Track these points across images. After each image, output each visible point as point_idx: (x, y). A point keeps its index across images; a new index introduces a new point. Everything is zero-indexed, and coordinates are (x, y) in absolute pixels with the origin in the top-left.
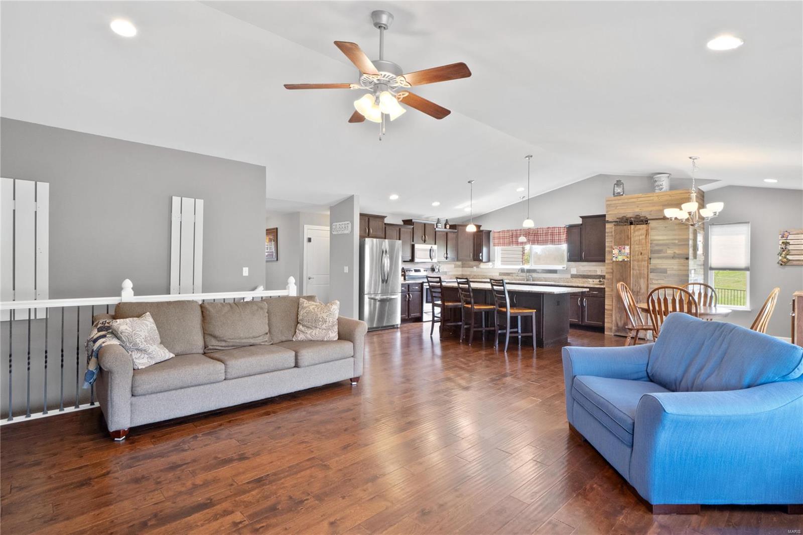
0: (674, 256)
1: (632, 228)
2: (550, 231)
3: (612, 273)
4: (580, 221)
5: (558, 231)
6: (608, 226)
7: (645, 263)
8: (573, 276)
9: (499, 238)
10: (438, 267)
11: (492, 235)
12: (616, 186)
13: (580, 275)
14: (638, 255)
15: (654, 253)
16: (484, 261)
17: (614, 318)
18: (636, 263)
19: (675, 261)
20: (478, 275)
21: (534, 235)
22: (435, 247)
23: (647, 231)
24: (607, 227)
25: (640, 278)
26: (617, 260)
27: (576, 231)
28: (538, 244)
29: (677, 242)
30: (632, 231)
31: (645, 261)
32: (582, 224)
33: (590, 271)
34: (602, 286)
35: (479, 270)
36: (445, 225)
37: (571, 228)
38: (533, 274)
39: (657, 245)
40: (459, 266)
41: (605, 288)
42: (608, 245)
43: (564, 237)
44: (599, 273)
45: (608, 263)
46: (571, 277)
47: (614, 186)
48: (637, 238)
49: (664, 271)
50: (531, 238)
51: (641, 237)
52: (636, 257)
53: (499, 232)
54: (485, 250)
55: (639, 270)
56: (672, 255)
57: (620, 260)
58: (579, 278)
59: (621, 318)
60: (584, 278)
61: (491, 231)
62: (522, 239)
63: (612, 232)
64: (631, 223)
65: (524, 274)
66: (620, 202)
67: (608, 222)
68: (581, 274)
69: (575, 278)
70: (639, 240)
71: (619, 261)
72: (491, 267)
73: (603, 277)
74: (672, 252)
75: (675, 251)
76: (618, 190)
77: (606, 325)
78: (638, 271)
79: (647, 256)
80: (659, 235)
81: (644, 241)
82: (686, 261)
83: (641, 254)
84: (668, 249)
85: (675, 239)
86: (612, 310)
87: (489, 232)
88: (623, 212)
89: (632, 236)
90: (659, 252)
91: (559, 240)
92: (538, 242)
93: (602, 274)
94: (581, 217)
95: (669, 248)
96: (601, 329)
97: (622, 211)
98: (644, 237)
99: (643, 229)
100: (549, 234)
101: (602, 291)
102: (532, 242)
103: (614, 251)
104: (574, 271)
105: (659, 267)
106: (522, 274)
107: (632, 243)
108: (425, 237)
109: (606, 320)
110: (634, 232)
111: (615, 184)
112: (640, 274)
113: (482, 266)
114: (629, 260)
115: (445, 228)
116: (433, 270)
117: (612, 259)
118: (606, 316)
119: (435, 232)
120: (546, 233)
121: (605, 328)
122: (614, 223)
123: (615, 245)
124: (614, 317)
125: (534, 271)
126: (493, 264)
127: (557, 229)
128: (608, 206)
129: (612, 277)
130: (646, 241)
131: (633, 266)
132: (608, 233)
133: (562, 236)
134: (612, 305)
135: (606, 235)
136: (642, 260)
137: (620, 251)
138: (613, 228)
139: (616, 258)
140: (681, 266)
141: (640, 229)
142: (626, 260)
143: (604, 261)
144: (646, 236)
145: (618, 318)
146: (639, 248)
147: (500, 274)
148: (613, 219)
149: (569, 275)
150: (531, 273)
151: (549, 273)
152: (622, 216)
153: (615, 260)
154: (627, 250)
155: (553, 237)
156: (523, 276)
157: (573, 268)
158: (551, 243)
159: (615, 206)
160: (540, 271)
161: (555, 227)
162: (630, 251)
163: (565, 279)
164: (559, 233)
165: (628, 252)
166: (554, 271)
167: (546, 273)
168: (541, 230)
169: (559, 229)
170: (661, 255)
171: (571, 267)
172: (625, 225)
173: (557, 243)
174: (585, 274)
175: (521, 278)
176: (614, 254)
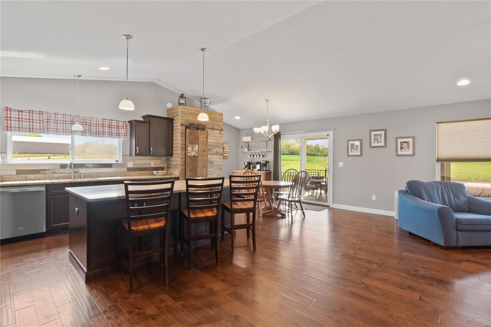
0: (216, 153)
1: (200, 132)
6: (176, 127)
8: (129, 170)
9: (20, 120)
12: (180, 98)
15: (208, 151)
18: (201, 157)
19: (217, 156)
23: (207, 135)
26: (191, 155)
27: (144, 127)
29: (218, 144)
30: (199, 135)
31: (206, 156)
33: (145, 164)
37: (138, 124)
38: (80, 169)
39: (211, 146)
42: (182, 143)
43: (123, 130)
44: (153, 165)
45: (182, 158)
46: (128, 171)
48: (202, 140)
49: (213, 163)
52: (202, 153)
53: (21, 111)
55: (203, 162)
57: (192, 155)
58: (136, 171)
60: (139, 171)
62: (77, 127)
64: (197, 129)
66: (190, 111)
68: (137, 167)
69: (132, 171)
71: (192, 156)
74: (215, 151)
75: (217, 150)
76: (182, 101)
80: (210, 139)
83: (204, 151)
89: (199, 138)
91: (117, 133)
93: (155, 167)
95: (214, 148)
97: (191, 119)
98: (205, 139)
99: (205, 134)
100: (106, 126)
103: (188, 148)
104: (130, 165)
105: (211, 160)
106: (63, 170)
107: (199, 143)
110: (201, 135)
111: (180, 96)
112: (203, 165)
114: (197, 155)
117: (185, 155)
122: (184, 126)
127: (116, 122)
128: (182, 112)
130: (206, 142)
131: (200, 159)
133: (120, 129)
137: (192, 148)
139: (190, 153)
140: (219, 159)
141: (203, 134)
142: (196, 155)
146: (203, 147)
147: (19, 172)
148: (185, 124)
149: (125, 168)
150: (77, 168)
151: (101, 168)
152: (192, 122)
153: (189, 155)
154: (196, 148)
155: (103, 129)
156: (65, 173)
157: (130, 161)
158: (102, 135)
159: (186, 114)
160: (90, 166)
161: (113, 119)
162: (198, 149)
163: (121, 173)
164: (117, 126)
165: (197, 149)
166: (109, 166)
167: (98, 168)
168: (95, 120)
169: (118, 122)
170: (211, 152)
171: (128, 161)
172: (194, 129)
173: (116, 136)
174: (141, 167)
175: (61, 175)
176: (189, 150)
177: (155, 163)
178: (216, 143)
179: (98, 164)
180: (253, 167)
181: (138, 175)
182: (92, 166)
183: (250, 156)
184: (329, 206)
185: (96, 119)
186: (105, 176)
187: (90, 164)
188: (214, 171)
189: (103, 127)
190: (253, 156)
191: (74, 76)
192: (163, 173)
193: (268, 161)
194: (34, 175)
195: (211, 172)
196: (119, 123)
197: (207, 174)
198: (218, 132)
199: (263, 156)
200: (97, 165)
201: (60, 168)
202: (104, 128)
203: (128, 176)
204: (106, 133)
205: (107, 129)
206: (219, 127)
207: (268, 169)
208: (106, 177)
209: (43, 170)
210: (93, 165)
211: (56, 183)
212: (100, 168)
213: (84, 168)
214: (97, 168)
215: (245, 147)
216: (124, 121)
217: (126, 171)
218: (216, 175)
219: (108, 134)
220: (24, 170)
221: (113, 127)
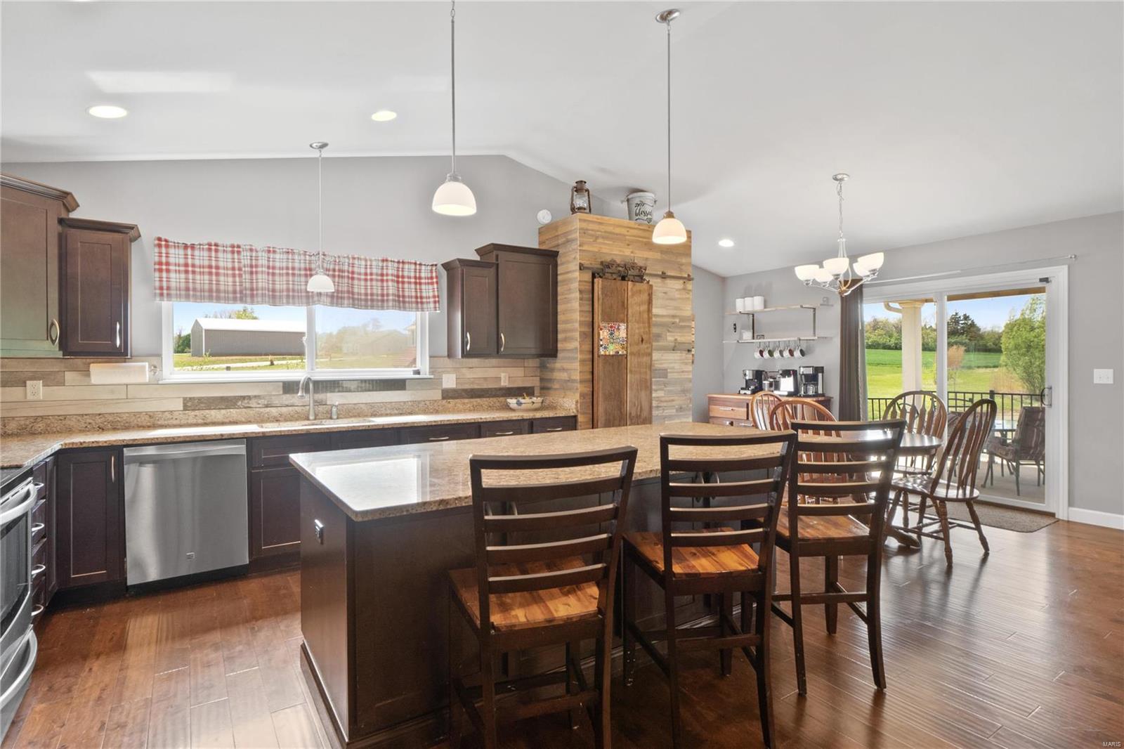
0: (675, 346)
1: (630, 287)
2: (390, 271)
5: (413, 274)
6: (583, 277)
7: (649, 360)
8: (448, 395)
12: (575, 193)
13: (464, 390)
14: (638, 343)
15: (653, 341)
18: (635, 360)
19: (676, 354)
21: (339, 276)
23: (649, 296)
25: (641, 390)
26: (607, 353)
29: (677, 320)
30: (630, 294)
31: (647, 355)
32: (497, 264)
33: (485, 379)
38: (329, 395)
39: (656, 325)
41: (575, 416)
43: (430, 290)
44: (505, 383)
45: (585, 361)
46: (443, 398)
48: (636, 308)
49: (665, 374)
51: (641, 308)
52: (636, 346)
55: (640, 373)
56: (673, 344)
57: (611, 353)
58: (464, 398)
60: (472, 397)
64: (623, 278)
66: (601, 228)
67: (584, 267)
68: (466, 386)
69: (453, 398)
70: (640, 313)
71: (609, 355)
74: (672, 339)
75: (676, 337)
76: (581, 202)
78: (637, 376)
79: (649, 345)
81: (645, 316)
82: (688, 355)
83: (642, 341)
84: (669, 334)
85: (676, 316)
89: (629, 302)
90: (658, 337)
91: (420, 297)
92: (353, 299)
93: (512, 386)
95: (669, 331)
97: (605, 250)
98: (646, 307)
99: (645, 291)
100: (388, 278)
103: (601, 332)
104: (449, 382)
105: (660, 365)
106: (288, 399)
107: (629, 318)
110: (632, 294)
111: (575, 188)
112: (641, 381)
114: (625, 352)
117: (593, 352)
120: (378, 275)
122: (586, 271)
123: (602, 320)
125: (333, 386)
127: (412, 267)
128: (583, 232)
129: (591, 389)
130: (648, 315)
131: (632, 365)
133: (424, 286)
136: (644, 354)
137: (611, 334)
139: (605, 348)
140: (683, 362)
141: (640, 292)
142: (620, 353)
144: (648, 307)
146: (638, 328)
147: (190, 404)
148: (591, 264)
149: (437, 391)
150: (323, 392)
151: (380, 390)
152: (608, 259)
153: (602, 353)
154: (622, 332)
155: (382, 286)
156: (293, 406)
157: (448, 372)
158: (380, 304)
159: (592, 236)
160: (354, 386)
161: (406, 260)
162: (627, 334)
163: (428, 403)
164: (415, 278)
165: (625, 335)
166: (399, 384)
167: (373, 390)
168: (363, 263)
169: (418, 267)
170: (660, 344)
171: (443, 372)
172: (615, 279)
173: (414, 305)
174: (476, 387)
175: (284, 410)
176: (601, 340)
177: (509, 377)
178: (674, 316)
179: (373, 380)
180: (771, 385)
181: (470, 411)
182: (358, 387)
183: (761, 353)
184: (1052, 515)
185: (366, 260)
186: (388, 412)
187: (354, 380)
188: (667, 399)
189: (382, 281)
190: (771, 353)
191: (311, 146)
192: (533, 403)
193: (823, 368)
194: (223, 411)
195: (660, 401)
196: (420, 270)
197: (651, 407)
198: (678, 284)
199: (802, 353)
200: (369, 384)
201: (281, 392)
202: (385, 284)
203: (445, 411)
204: (391, 298)
205: (391, 288)
206: (681, 270)
207: (820, 391)
208: (391, 415)
209: (243, 398)
210: (360, 385)
211: (271, 434)
212: (376, 390)
213: (339, 391)
214: (369, 390)
215: (744, 328)
216: (432, 265)
217: (440, 398)
218: (675, 411)
219: (394, 300)
220: (200, 399)
221: (406, 280)
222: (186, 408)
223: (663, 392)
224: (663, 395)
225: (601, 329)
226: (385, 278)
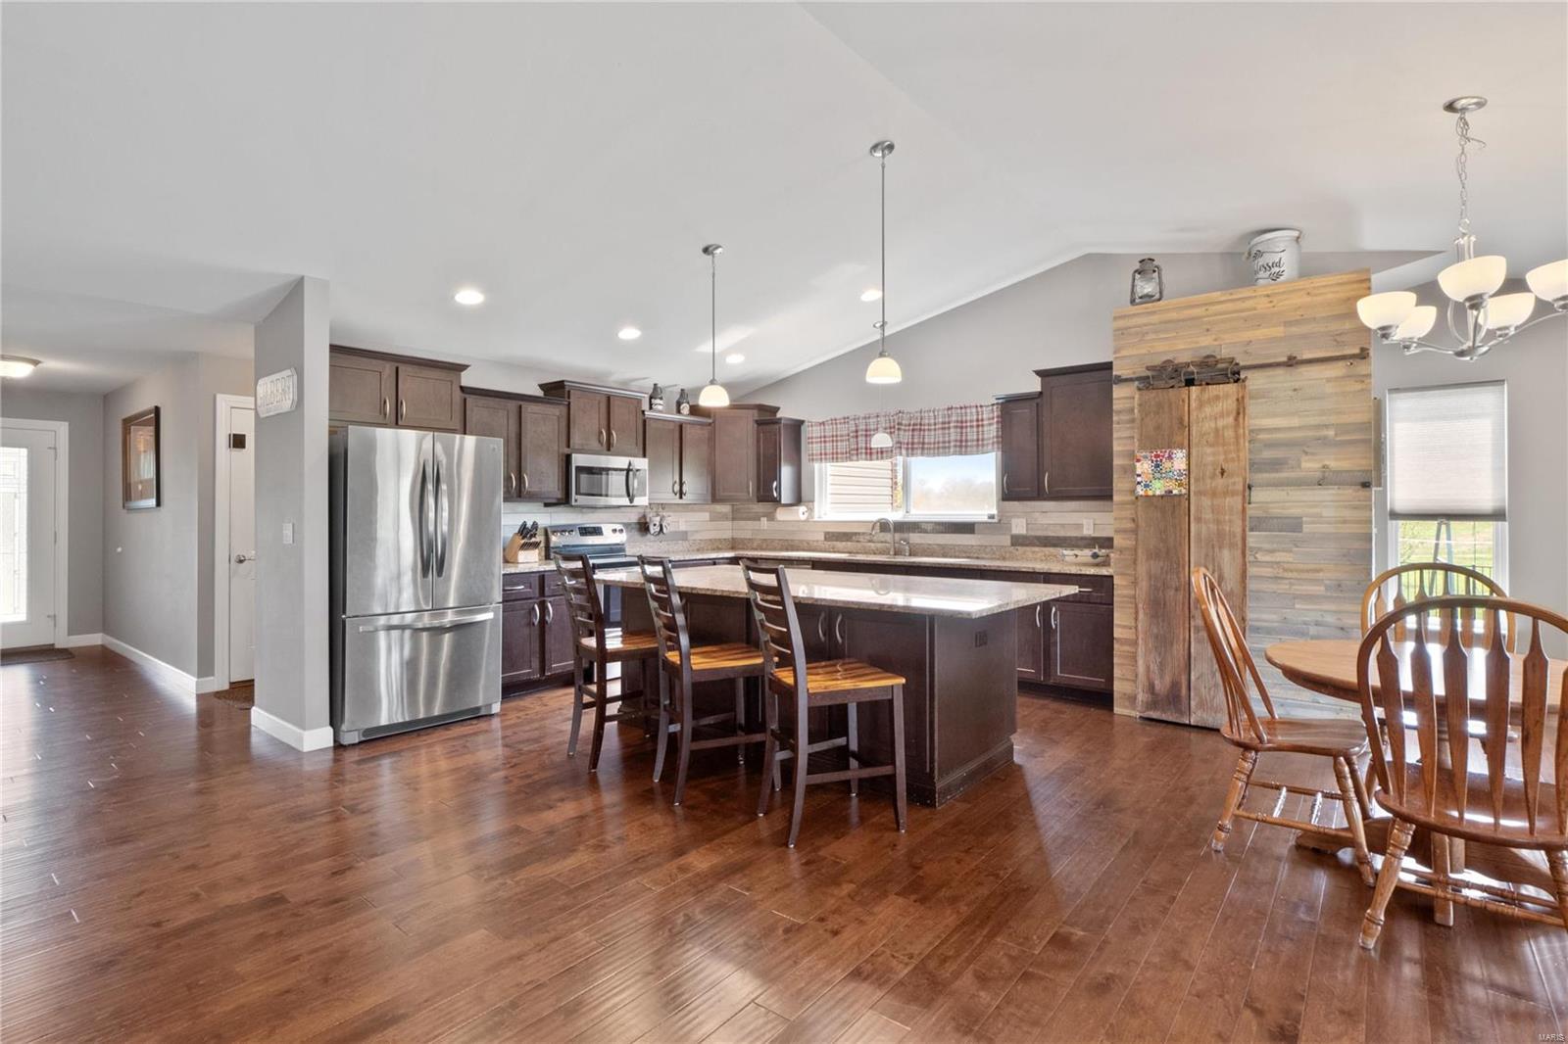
0: (1324, 478)
1: (1193, 396)
2: (954, 418)
3: (1135, 531)
4: (1035, 385)
5: (975, 417)
6: (1119, 392)
7: (1236, 502)
8: (1018, 541)
9: (824, 439)
10: (657, 520)
11: (806, 432)
12: (1137, 276)
13: (1038, 538)
14: (1213, 477)
15: (1260, 471)
16: (783, 502)
17: (1141, 669)
18: (1206, 502)
19: (1326, 492)
20: (773, 540)
21: (913, 430)
22: (641, 463)
23: (1240, 401)
24: (1115, 396)
25: (1220, 548)
26: (1150, 493)
27: (1025, 412)
28: (922, 454)
29: (1331, 433)
30: (1193, 405)
31: (1234, 494)
32: (1041, 393)
33: (1063, 525)
34: (1104, 571)
35: (774, 525)
36: (679, 404)
37: (1010, 405)
38: (911, 535)
39: (1270, 445)
40: (723, 517)
41: (1112, 577)
42: (1120, 448)
43: (992, 431)
44: (1088, 531)
45: (1123, 503)
46: (1012, 545)
47: (1134, 279)
48: (1209, 425)
49: (1294, 525)
50: (905, 437)
51: (1221, 423)
52: (1208, 481)
53: (823, 423)
54: (786, 472)
55: (1218, 522)
56: (1318, 475)
57: (1158, 493)
58: (1034, 545)
59: (1162, 666)
60: (1045, 546)
61: (802, 422)
62: (881, 440)
63: (1132, 410)
64: (1190, 383)
65: (888, 537)
66: (1155, 318)
67: (1120, 380)
68: (1039, 533)
69: (1022, 545)
70: (1217, 430)
71: (1154, 496)
72: (803, 518)
73: (1107, 543)
74: (1317, 465)
75: (1327, 463)
76: (1147, 288)
77: (1118, 687)
78: (1214, 527)
79: (1241, 479)
80: (1274, 415)
81: (1229, 434)
82: (1362, 493)
83: (1223, 472)
84: (1304, 458)
85: (1326, 426)
86: (1135, 643)
87: (797, 426)
88: (1161, 349)
89: (1192, 419)
90: (1276, 465)
91: (978, 440)
92: (923, 448)
93: (1097, 535)
94: (1038, 373)
95: (1306, 453)
96: (1102, 699)
97: (1160, 347)
98: (1231, 420)
99: (1227, 396)
100: (952, 425)
101: (1104, 584)
102: (907, 449)
103: (1138, 464)
104: (1019, 527)
105: (1276, 511)
107: (1194, 440)
108: (609, 434)
109: (1117, 672)
110: (1201, 406)
111: (1135, 272)
112: (1220, 534)
113: (781, 515)
114: (1184, 491)
115: (679, 412)
116: (643, 527)
117: (1133, 491)
118: (1115, 660)
119: (644, 422)
120: (944, 423)
121: (1115, 694)
122: (1136, 383)
123: (1142, 447)
124: (1141, 662)
125: (914, 527)
126: (811, 510)
127: (974, 410)
128: (1120, 333)
129: (1134, 543)
130: (1236, 433)
131: (1199, 510)
132: (1119, 412)
133: (985, 429)
134: (1136, 628)
135: (1115, 418)
136: (1226, 493)
137: (1157, 466)
138: (1137, 396)
139: (1146, 486)
140: (1346, 507)
141: (1217, 398)
142: (1175, 492)
143: (1109, 497)
144: (1236, 419)
145: (1154, 668)
146: (1214, 454)
147: (827, 537)
148: (1134, 373)
149: (1006, 536)
150: (906, 532)
151: (951, 533)
152: (1158, 361)
153: (1142, 493)
154: (1179, 461)
155: (962, 433)
156: (886, 542)
157: (1019, 517)
158: (958, 449)
159: (1137, 333)
160: (929, 528)
161: (967, 405)
162: (1188, 465)
163: (995, 548)
164: (978, 420)
165: (1183, 466)
166: (967, 528)
167: (945, 533)
168: (931, 414)
169: (979, 409)
170: (1276, 475)
171: (1013, 517)
172: (1172, 387)
173: (975, 449)
175: (879, 545)
176: (1139, 475)
177: (1094, 524)
178: (1318, 427)
179: (946, 524)
185: (934, 412)
186: (957, 554)
187: (931, 522)
188: (1301, 566)
189: (962, 428)
194: (844, 543)
195: (1285, 570)
196: (982, 412)
198: (1333, 370)
201: (878, 530)
203: (1015, 560)
204: (952, 444)
205: (953, 434)
206: (1339, 344)
208: (959, 557)
209: (856, 534)
210: (937, 527)
212: (948, 533)
213: (919, 532)
214: (942, 533)
216: (993, 405)
217: (1009, 544)
218: (1322, 588)
219: (955, 446)
220: (833, 533)
221: (969, 424)
222: (826, 539)
223: (1291, 555)
224: (1291, 560)
225: (1138, 461)
226: (964, 425)
